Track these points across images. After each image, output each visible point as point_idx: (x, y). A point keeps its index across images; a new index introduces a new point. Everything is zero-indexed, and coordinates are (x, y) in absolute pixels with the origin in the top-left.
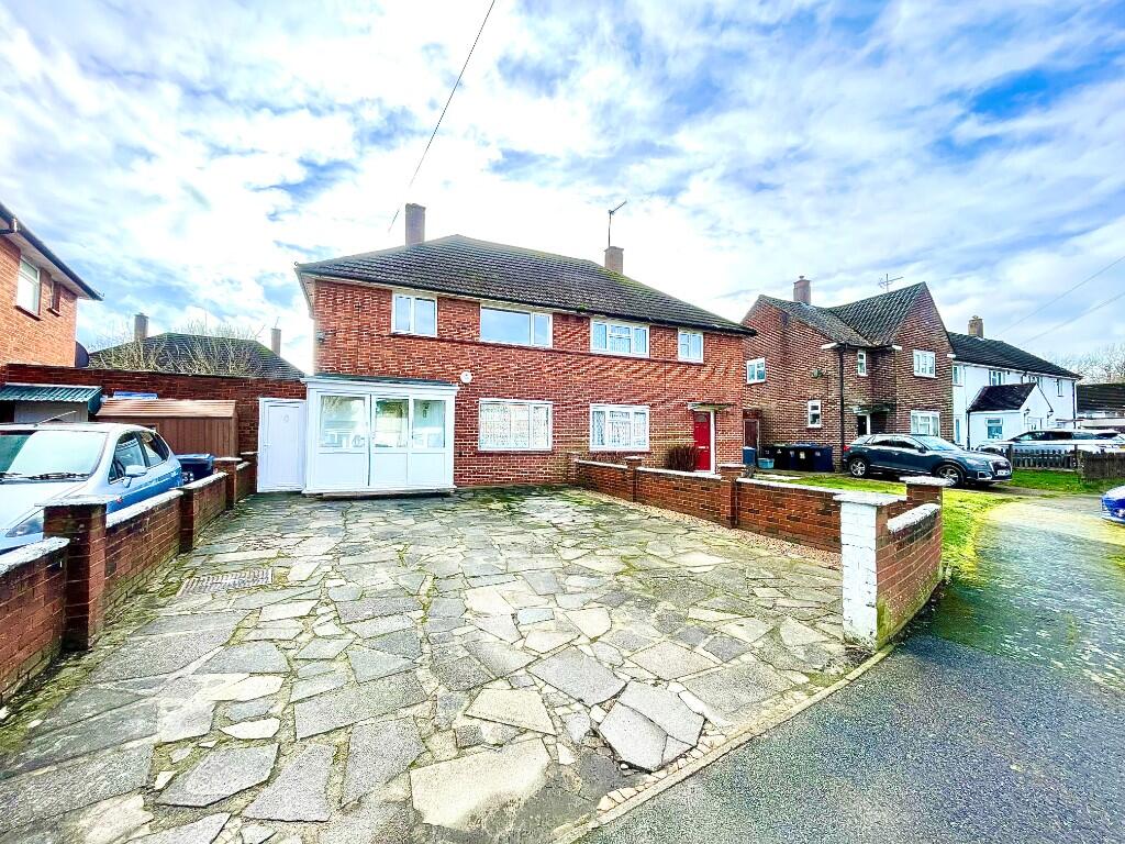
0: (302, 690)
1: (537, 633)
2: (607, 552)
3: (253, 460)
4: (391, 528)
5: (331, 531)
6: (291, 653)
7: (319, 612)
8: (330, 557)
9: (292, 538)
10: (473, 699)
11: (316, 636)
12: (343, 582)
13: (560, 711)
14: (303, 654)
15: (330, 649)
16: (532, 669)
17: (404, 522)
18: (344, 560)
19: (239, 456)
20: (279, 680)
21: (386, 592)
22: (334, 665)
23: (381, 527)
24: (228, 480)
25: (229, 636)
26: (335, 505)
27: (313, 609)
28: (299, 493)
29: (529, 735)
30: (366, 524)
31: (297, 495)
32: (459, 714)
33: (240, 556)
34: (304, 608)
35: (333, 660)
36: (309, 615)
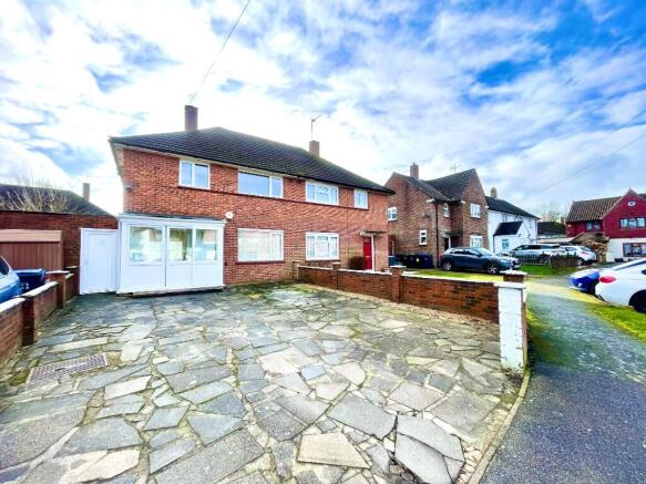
0: (159, 460)
1: (321, 385)
2: (338, 323)
3: (76, 272)
4: (189, 315)
5: (146, 320)
6: (139, 425)
7: (154, 385)
8: (150, 340)
9: (116, 328)
10: (298, 445)
11: (157, 407)
12: (165, 359)
13: (364, 446)
14: (150, 425)
15: (172, 417)
16: (331, 414)
17: (197, 311)
18: (162, 342)
19: (65, 269)
20: (135, 453)
21: (202, 363)
22: (179, 432)
23: (181, 315)
24: (58, 288)
25: (81, 417)
26: (144, 301)
27: (149, 384)
28: (114, 293)
29: (351, 472)
30: (171, 313)
31: (112, 295)
32: (294, 461)
33: (77, 345)
34: (141, 384)
35: (176, 427)
36: (146, 389)
